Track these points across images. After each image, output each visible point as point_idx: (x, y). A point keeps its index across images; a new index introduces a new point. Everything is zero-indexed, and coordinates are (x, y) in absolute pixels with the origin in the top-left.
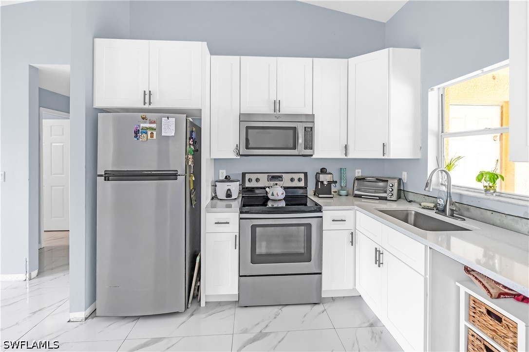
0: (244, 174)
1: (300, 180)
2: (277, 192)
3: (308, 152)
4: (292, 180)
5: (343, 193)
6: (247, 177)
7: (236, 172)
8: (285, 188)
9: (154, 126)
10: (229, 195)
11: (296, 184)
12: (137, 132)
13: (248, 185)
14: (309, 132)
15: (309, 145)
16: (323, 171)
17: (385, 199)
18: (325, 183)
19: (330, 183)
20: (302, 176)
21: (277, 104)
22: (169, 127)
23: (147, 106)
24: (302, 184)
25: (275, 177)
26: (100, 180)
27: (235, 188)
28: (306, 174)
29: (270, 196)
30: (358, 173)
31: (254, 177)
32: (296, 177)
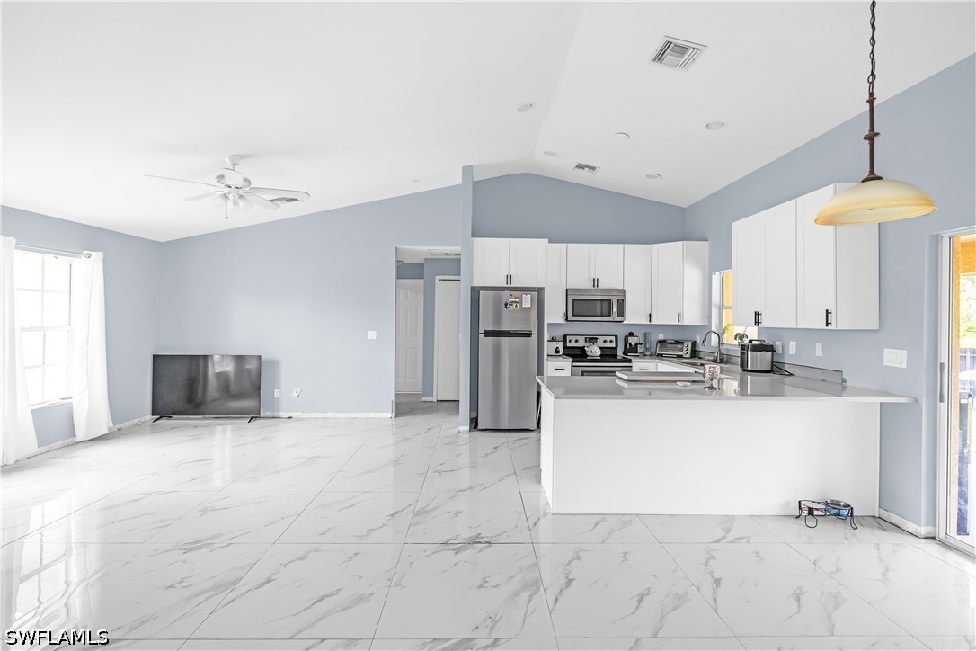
0: (565, 337)
1: (611, 342)
2: (595, 351)
3: (620, 319)
4: (605, 341)
5: (648, 353)
6: (568, 338)
7: (559, 334)
8: (601, 348)
9: (517, 300)
10: (557, 352)
11: (608, 345)
12: (506, 304)
13: (569, 345)
14: (621, 304)
15: (621, 313)
16: (631, 334)
17: (681, 357)
18: (633, 344)
19: (637, 344)
20: (613, 338)
21: (595, 281)
22: (527, 301)
23: (509, 285)
24: (613, 345)
25: (593, 339)
26: (481, 336)
27: (560, 345)
28: (616, 337)
29: (589, 353)
30: (661, 337)
31: (574, 338)
32: (608, 339)
